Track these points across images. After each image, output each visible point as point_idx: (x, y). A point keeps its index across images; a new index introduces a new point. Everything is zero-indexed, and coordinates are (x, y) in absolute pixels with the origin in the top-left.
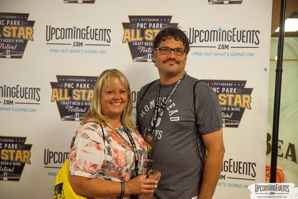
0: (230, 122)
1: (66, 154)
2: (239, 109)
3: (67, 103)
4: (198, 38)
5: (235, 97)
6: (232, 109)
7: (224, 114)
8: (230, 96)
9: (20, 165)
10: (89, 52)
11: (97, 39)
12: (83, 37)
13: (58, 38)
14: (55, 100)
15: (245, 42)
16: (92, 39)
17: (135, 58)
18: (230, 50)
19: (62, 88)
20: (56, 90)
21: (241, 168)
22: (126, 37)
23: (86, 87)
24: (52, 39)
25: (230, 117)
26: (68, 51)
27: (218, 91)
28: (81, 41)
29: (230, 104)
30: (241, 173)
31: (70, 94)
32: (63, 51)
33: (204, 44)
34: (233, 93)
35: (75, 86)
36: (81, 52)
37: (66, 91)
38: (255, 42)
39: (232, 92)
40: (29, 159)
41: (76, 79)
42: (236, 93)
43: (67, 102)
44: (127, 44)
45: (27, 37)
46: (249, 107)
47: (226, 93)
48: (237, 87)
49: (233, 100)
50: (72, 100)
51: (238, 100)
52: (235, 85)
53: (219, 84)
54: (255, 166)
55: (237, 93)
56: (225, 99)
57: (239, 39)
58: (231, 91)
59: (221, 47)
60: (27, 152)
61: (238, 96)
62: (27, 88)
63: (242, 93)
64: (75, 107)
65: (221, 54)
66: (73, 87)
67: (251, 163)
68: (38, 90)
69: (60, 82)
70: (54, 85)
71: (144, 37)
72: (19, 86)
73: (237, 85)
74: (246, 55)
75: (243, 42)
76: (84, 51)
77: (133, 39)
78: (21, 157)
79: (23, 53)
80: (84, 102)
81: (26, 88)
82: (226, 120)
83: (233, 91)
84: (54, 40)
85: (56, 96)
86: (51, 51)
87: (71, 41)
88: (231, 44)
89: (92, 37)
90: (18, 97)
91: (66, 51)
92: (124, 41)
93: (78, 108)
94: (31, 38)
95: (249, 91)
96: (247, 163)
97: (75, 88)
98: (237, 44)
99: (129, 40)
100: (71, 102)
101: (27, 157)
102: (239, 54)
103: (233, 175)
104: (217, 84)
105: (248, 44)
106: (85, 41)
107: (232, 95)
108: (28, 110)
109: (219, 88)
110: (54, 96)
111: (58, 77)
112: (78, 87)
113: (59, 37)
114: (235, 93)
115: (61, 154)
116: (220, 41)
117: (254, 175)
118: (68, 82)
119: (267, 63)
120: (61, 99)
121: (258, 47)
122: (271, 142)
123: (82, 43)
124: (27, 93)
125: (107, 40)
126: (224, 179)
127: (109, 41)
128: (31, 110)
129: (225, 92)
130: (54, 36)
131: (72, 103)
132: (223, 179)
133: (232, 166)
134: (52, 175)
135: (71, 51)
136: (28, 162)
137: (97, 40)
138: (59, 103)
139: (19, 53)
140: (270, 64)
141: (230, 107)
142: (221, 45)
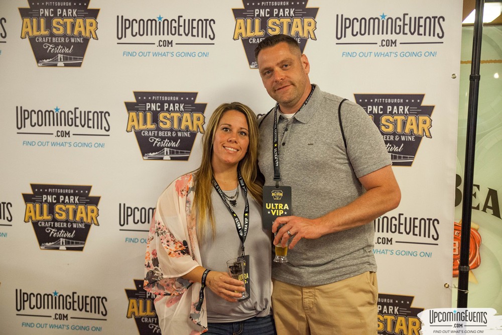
0: (400, 158)
1: (151, 211)
2: (413, 138)
3: (150, 134)
4: (349, 31)
5: (407, 120)
6: (403, 138)
7: (390, 145)
8: (400, 119)
9: (83, 227)
10: (183, 54)
11: (194, 34)
12: (173, 32)
13: (134, 34)
14: (133, 130)
15: (421, 35)
16: (187, 35)
17: (253, 63)
18: (399, 48)
19: (143, 110)
20: (133, 114)
21: (417, 227)
22: (238, 31)
23: (179, 108)
24: (125, 37)
25: (399, 150)
26: (151, 54)
27: (381, 111)
28: (170, 38)
29: (399, 130)
30: (416, 235)
31: (155, 120)
32: (143, 54)
33: (359, 38)
34: (404, 114)
35: (162, 107)
36: (170, 55)
37: (149, 115)
38: (438, 34)
39: (402, 113)
40: (96, 218)
41: (163, 97)
42: (408, 113)
43: (150, 132)
44: (240, 42)
45: (88, 35)
46: (428, 134)
47: (393, 114)
48: (410, 104)
49: (404, 124)
50: (159, 129)
51: (412, 125)
52: (407, 101)
53: (382, 101)
54: (438, 223)
55: (410, 114)
56: (391, 123)
57: (412, 30)
58: (401, 110)
59: (384, 43)
60: (93, 207)
61: (411, 118)
62: (91, 112)
63: (418, 114)
64: (163, 139)
65: (385, 55)
66: (159, 109)
67: (431, 219)
68: (107, 115)
69: (139, 102)
70: (130, 107)
71: (266, 30)
72: (78, 108)
73: (410, 101)
74: (423, 55)
75: (419, 34)
76: (174, 54)
77: (249, 34)
78: (84, 215)
79: (82, 59)
80: (176, 132)
81: (89, 112)
82: (393, 154)
83: (404, 111)
84: (129, 38)
85: (133, 123)
86: (125, 55)
87: (155, 39)
88: (400, 38)
89: (187, 32)
90: (78, 126)
91: (148, 54)
92: (235, 37)
93: (168, 141)
94: (94, 36)
95: (429, 110)
96: (426, 219)
97: (162, 110)
98: (409, 38)
99: (244, 35)
100: (156, 132)
101: (94, 215)
102: (412, 54)
103: (404, 237)
104: (379, 100)
105: (427, 38)
106: (176, 39)
107: (403, 117)
108: (93, 144)
109: (382, 107)
110: (131, 123)
111: (137, 94)
112: (166, 109)
113: (136, 33)
114: (406, 114)
115: (143, 210)
116: (383, 34)
117: (435, 237)
118: (151, 102)
119: (456, 67)
120: (142, 127)
121: (442, 43)
122: (461, 188)
123: (172, 41)
124: (91, 120)
125: (210, 36)
126: (391, 244)
127: (212, 37)
128: (96, 145)
129: (391, 113)
130: (129, 31)
131: (158, 133)
132: (389, 243)
133: (402, 224)
134: (132, 242)
135: (155, 54)
136: (96, 222)
137: (195, 36)
138: (138, 134)
139: (77, 59)
140: (461, 67)
141: (400, 136)
142: (384, 41)
